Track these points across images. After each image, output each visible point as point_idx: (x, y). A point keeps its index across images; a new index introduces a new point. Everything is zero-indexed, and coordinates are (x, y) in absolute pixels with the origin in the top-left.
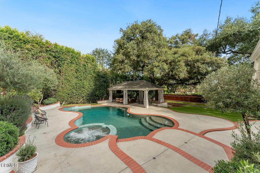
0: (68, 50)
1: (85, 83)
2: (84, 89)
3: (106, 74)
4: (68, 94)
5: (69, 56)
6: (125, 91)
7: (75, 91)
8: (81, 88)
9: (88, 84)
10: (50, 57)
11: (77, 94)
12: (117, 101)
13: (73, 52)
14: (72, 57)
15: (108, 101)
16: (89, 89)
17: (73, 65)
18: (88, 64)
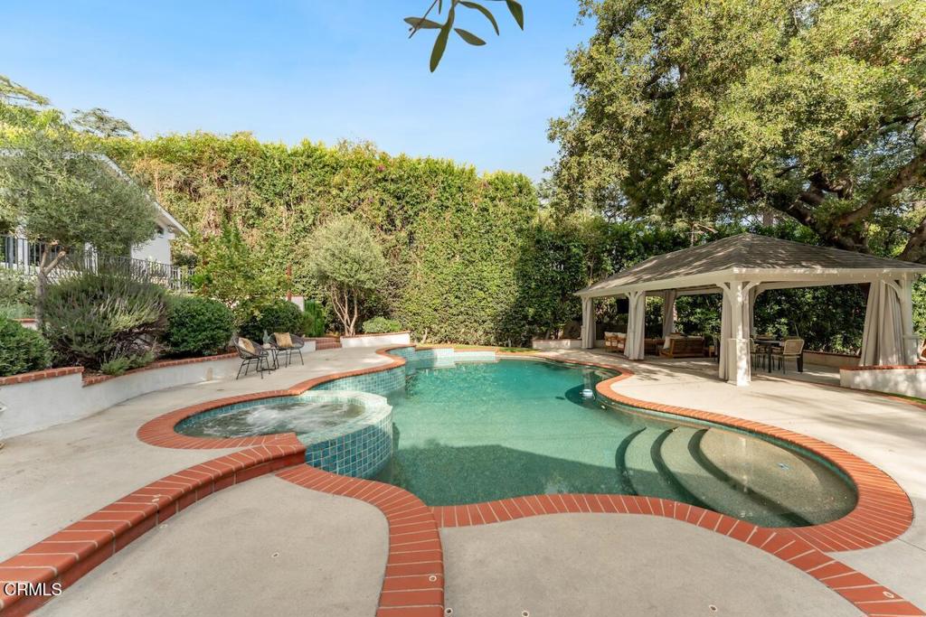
0: (432, 166)
1: (485, 274)
2: (483, 296)
3: (567, 235)
4: (436, 310)
5: (436, 185)
6: (632, 295)
7: (453, 301)
8: (474, 290)
9: (496, 276)
10: (385, 197)
11: (462, 310)
12: (608, 344)
13: (449, 171)
14: (444, 188)
15: (577, 343)
16: (502, 296)
17: (448, 215)
18: (497, 202)
